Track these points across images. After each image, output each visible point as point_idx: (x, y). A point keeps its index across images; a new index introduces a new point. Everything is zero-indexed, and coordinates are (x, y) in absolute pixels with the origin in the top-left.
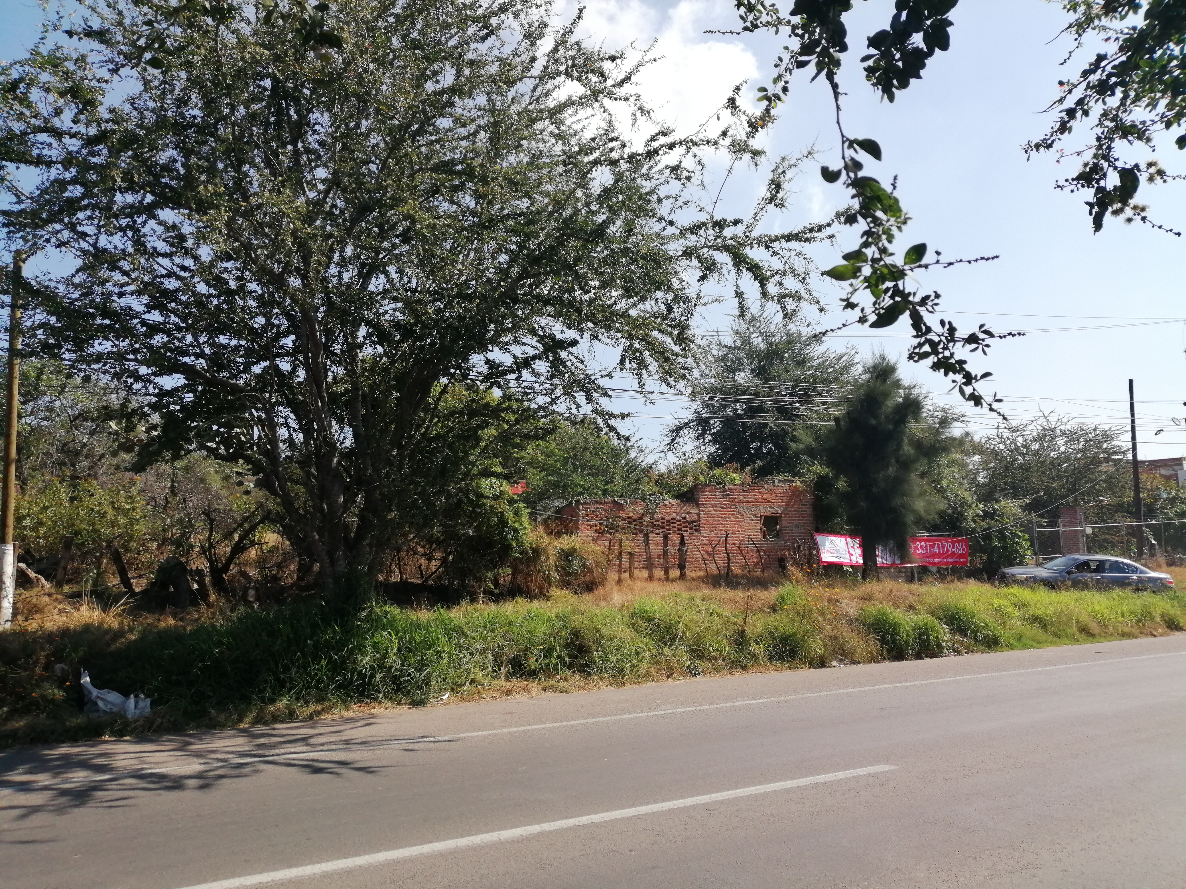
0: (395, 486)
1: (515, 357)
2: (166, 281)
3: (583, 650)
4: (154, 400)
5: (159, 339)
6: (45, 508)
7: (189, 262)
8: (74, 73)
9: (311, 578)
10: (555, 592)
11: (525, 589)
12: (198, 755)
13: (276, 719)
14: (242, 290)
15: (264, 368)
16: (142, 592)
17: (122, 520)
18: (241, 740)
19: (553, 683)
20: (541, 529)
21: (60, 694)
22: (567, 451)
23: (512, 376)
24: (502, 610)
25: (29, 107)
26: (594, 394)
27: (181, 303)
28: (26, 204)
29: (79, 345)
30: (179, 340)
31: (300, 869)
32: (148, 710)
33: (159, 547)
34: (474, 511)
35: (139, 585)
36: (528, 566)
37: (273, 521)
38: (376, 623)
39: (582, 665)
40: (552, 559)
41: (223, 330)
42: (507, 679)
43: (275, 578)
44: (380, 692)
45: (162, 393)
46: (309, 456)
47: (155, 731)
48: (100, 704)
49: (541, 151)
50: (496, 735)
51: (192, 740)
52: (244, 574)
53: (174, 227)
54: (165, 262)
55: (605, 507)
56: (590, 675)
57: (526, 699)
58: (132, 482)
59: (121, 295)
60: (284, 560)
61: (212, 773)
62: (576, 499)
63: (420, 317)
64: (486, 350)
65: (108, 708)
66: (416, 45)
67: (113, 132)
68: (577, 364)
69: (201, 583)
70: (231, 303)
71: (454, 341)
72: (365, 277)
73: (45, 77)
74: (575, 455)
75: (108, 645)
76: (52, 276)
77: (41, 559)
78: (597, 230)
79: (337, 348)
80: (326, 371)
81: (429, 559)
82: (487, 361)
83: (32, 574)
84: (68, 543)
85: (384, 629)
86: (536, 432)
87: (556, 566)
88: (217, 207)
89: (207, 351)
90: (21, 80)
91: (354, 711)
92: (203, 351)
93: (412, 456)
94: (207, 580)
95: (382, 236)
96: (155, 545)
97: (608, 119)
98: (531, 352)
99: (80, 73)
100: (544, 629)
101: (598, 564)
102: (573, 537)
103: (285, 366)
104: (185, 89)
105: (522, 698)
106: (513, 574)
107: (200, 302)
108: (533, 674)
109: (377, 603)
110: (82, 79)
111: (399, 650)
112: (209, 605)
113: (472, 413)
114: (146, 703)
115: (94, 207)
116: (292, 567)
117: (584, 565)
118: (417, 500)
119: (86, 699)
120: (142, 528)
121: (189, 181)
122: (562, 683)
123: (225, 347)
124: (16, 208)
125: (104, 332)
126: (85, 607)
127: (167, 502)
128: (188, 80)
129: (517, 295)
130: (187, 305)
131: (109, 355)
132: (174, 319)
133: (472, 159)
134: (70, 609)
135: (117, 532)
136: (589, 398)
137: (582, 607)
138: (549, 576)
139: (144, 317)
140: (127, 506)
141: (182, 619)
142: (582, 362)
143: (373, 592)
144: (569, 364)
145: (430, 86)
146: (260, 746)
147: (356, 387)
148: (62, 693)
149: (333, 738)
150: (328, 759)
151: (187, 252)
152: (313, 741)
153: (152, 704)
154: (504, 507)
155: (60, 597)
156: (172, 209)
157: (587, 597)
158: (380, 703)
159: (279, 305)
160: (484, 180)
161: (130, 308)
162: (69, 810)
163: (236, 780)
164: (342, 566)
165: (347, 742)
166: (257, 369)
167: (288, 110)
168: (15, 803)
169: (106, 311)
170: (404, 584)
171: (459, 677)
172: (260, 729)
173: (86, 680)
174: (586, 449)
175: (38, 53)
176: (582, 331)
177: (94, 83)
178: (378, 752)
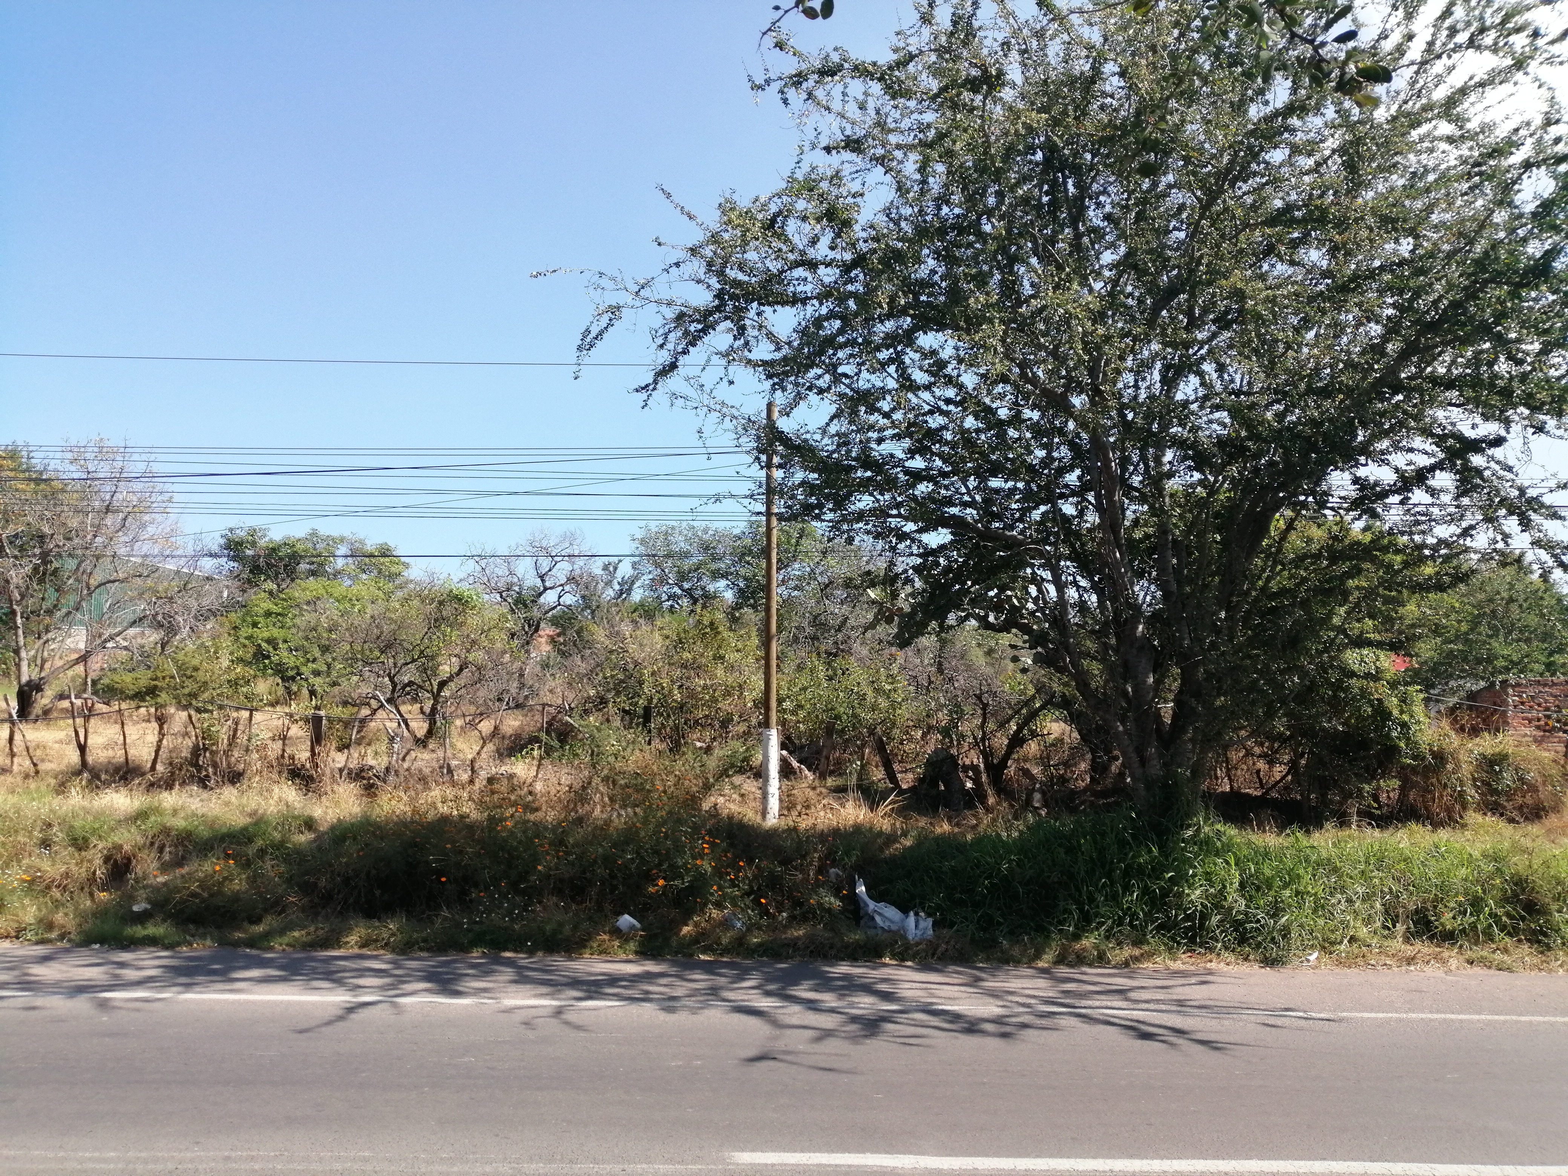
0: (1226, 661)
1: (1397, 470)
2: (929, 419)
3: (1532, 908)
4: (919, 561)
5: (923, 488)
6: (804, 689)
7: (951, 393)
8: (829, 192)
9: (1109, 781)
10: (1473, 817)
11: (1423, 811)
12: (994, 994)
13: (1080, 960)
14: (1016, 420)
15: (1043, 514)
16: (910, 789)
17: (883, 703)
18: (1041, 983)
19: (1484, 953)
20: (1445, 723)
21: (837, 903)
22: (1479, 606)
23: (1395, 499)
24: (1392, 841)
25: (787, 240)
26: (1533, 516)
27: (947, 443)
28: (785, 351)
29: (840, 504)
30: (947, 488)
31: (1145, 1162)
32: (930, 932)
33: (924, 735)
34: (1335, 696)
35: (907, 781)
36: (1426, 777)
37: (1057, 706)
38: (1206, 846)
39: (1534, 932)
40: (1466, 770)
41: (995, 470)
42: (1407, 940)
43: (1063, 780)
44: (1217, 941)
45: (928, 553)
46: (1106, 624)
47: (939, 959)
48: (878, 919)
49: (1425, 167)
50: (1400, 1020)
51: (983, 975)
52: (1027, 773)
53: (933, 352)
54: (926, 395)
55: (1554, 691)
56: (1549, 948)
57: (1440, 974)
58: (893, 658)
59: (880, 441)
60: (1072, 756)
61: (1014, 1020)
62: (1501, 678)
63: (1255, 427)
64: (1357, 464)
65: (886, 925)
66: (1234, 61)
67: (874, 251)
68: (1501, 473)
69: (976, 781)
70: (1002, 435)
71: (1305, 456)
72: (1169, 382)
73: (801, 205)
74: (1493, 612)
75: (881, 850)
76: (809, 428)
77: (802, 747)
78: (1536, 266)
79: (1136, 480)
80: (1124, 510)
81: (1271, 763)
82: (1356, 481)
83: (795, 764)
84: (830, 730)
85: (1217, 855)
86: (1438, 580)
87: (1474, 780)
88: (991, 321)
89: (978, 498)
90: (780, 213)
91: (1183, 962)
92: (973, 498)
93: (1246, 619)
94: (984, 778)
95: (1194, 323)
96: (920, 733)
97: (1549, 95)
98: (1424, 461)
99: (835, 191)
100: (1463, 872)
101: (1547, 778)
102: (1500, 736)
103: (1068, 509)
104: (946, 186)
105: (1433, 971)
106: (1402, 788)
107: (967, 439)
108: (1448, 937)
109: (1206, 819)
110: (837, 197)
111: (1242, 885)
112: (988, 810)
113: (1335, 557)
114: (927, 923)
115: (852, 343)
116: (1083, 766)
117: (1521, 779)
118: (1257, 680)
119: (862, 913)
120: (904, 713)
121: (956, 295)
122: (1498, 956)
123: (997, 491)
124: (778, 356)
125: (864, 486)
126: (850, 805)
127: (930, 682)
128: (949, 173)
129: (1401, 381)
130: (953, 445)
131: (873, 512)
132: (938, 463)
133: (1321, 196)
134: (836, 806)
135: (878, 716)
136: (1526, 524)
137: (1527, 843)
138: (1462, 794)
139: (907, 464)
140: (888, 687)
141: (958, 825)
142: (1510, 469)
143: (1200, 804)
144: (1487, 473)
145: (1255, 112)
146: (1066, 993)
147: (1163, 530)
148: (838, 903)
149: (1160, 995)
150: (1157, 1022)
151: (950, 381)
152: (1133, 995)
153: (934, 925)
154: (1380, 690)
155: (824, 790)
156: (937, 331)
157: (1534, 829)
158: (1219, 955)
159: (1061, 432)
160: (1341, 224)
161: (892, 456)
162: (861, 1040)
163: (1045, 1033)
164: (1155, 768)
165: (1181, 1003)
166: (1036, 515)
167: (1065, 183)
168: (806, 1022)
169: (866, 462)
170: (1235, 794)
171: (1332, 931)
172: (1063, 971)
173: (861, 889)
174: (1511, 600)
175: (795, 180)
176: (1507, 422)
177: (850, 200)
178: (1226, 1023)
